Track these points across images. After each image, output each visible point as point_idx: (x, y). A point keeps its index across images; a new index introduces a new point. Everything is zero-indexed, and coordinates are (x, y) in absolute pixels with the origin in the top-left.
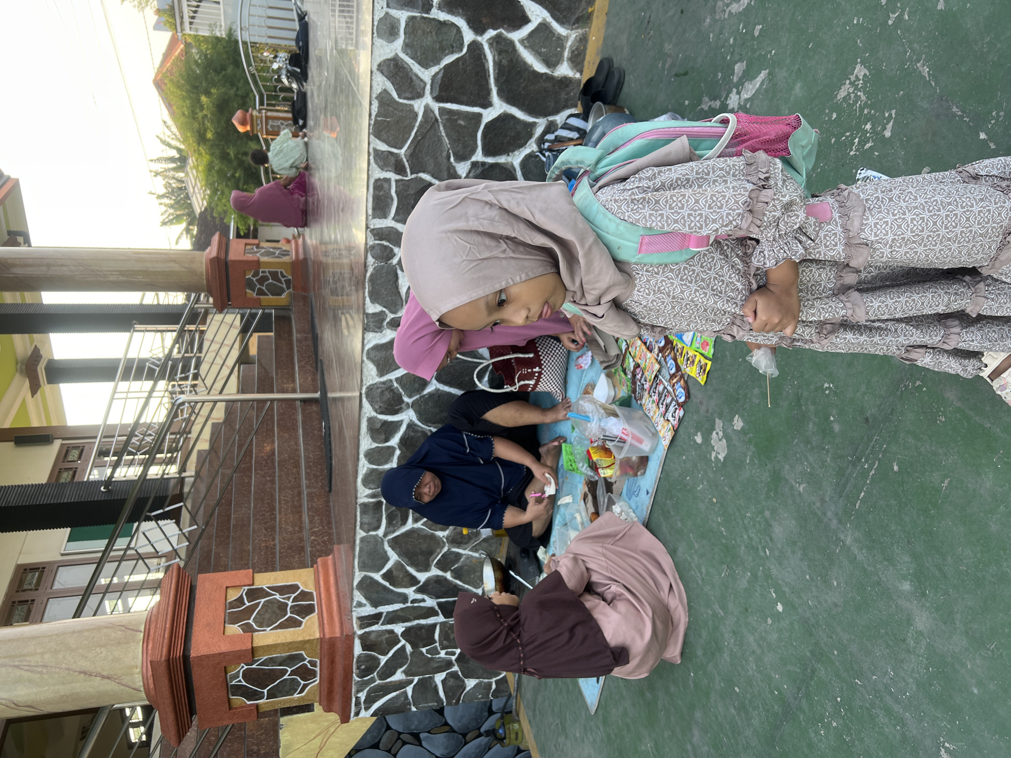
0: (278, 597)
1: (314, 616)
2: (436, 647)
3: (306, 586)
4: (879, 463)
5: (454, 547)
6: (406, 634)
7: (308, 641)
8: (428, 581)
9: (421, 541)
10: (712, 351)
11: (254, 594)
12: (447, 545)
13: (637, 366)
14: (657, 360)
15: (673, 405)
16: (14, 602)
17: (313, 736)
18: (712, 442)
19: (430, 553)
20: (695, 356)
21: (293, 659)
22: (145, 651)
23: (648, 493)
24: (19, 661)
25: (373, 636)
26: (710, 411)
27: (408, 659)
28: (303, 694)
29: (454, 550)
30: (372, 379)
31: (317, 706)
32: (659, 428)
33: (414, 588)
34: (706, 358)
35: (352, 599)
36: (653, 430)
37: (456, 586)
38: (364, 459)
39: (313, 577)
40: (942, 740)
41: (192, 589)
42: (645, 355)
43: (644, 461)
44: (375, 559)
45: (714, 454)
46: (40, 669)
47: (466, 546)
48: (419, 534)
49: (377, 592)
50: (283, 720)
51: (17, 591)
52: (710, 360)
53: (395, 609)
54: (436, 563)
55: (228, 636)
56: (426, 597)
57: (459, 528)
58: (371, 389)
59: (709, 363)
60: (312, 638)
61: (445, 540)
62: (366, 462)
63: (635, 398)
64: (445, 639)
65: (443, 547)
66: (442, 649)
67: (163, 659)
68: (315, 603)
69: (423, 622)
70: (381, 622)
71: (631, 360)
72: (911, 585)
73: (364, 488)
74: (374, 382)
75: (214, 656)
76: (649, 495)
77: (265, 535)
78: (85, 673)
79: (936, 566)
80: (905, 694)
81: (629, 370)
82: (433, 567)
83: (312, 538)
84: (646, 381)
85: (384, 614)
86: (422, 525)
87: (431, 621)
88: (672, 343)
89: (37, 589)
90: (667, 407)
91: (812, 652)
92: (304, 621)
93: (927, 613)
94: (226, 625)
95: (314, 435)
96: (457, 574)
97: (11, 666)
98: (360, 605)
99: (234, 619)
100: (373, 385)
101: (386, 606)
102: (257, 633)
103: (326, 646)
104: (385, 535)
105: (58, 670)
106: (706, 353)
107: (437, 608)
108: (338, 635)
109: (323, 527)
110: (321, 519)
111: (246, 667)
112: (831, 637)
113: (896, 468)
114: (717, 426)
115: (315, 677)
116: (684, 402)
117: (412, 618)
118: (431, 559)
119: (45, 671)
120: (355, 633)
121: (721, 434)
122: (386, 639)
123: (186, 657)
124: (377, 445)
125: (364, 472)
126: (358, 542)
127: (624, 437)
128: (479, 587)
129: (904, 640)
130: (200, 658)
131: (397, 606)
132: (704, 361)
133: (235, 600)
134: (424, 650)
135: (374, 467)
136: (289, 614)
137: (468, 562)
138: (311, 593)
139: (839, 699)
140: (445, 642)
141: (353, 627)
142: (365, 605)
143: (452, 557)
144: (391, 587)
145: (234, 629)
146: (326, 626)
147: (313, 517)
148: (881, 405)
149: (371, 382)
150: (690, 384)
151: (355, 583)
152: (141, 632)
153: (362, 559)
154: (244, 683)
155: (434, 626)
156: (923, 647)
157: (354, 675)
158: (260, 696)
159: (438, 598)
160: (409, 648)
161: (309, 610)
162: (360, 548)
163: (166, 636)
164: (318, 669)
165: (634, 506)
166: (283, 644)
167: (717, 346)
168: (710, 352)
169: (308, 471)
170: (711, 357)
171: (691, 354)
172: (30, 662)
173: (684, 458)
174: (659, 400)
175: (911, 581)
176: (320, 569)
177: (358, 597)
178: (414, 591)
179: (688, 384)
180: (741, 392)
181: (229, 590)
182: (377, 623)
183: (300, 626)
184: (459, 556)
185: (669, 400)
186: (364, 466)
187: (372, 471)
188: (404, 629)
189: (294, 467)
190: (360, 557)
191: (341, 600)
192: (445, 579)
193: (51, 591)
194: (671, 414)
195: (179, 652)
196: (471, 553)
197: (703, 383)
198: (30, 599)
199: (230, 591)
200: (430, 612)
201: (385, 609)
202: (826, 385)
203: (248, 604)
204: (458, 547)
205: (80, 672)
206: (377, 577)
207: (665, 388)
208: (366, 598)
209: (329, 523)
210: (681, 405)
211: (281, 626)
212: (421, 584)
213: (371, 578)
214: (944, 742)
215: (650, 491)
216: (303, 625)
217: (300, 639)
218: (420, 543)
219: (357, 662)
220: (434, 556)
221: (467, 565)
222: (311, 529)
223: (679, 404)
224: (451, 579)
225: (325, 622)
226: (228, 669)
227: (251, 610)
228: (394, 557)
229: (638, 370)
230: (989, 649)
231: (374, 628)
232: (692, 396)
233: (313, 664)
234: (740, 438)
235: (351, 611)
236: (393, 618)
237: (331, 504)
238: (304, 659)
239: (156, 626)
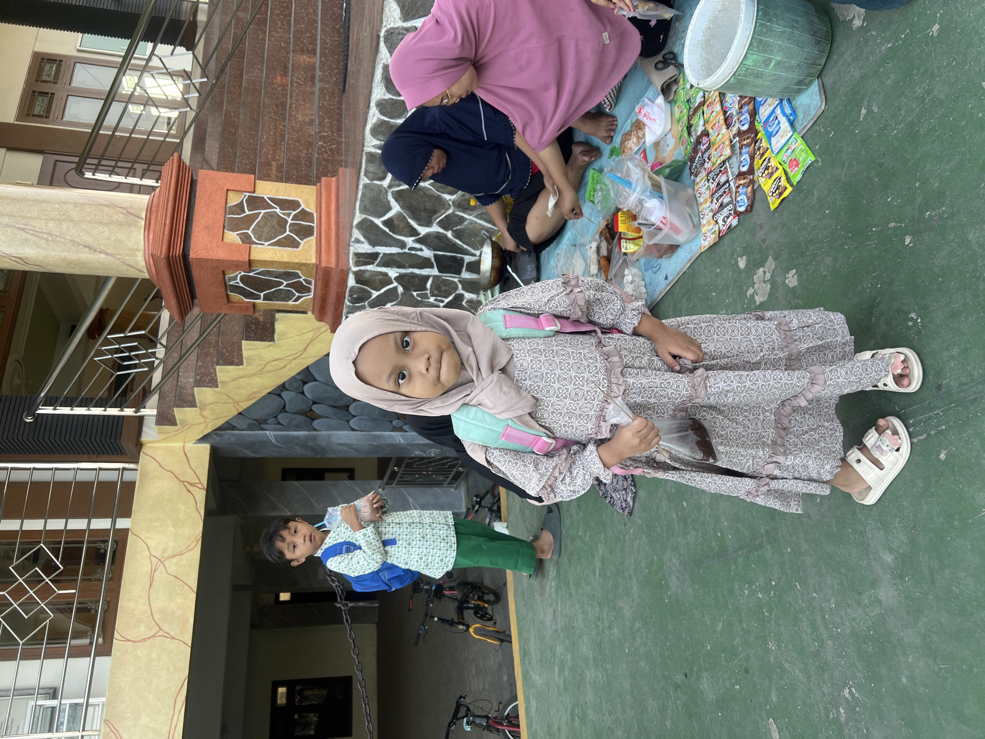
0: (278, 211)
1: (312, 239)
2: (427, 294)
3: (307, 205)
4: (926, 439)
5: (459, 211)
6: (400, 279)
7: (305, 264)
8: (428, 235)
9: (427, 199)
10: (799, 177)
11: (256, 202)
12: (452, 208)
13: (706, 134)
14: (731, 142)
15: (728, 208)
16: (34, 92)
17: (305, 331)
18: (755, 277)
19: (434, 212)
20: (777, 169)
21: (288, 275)
22: (146, 240)
23: (666, 278)
24: (24, 224)
25: (367, 275)
26: (767, 242)
27: (398, 298)
28: (297, 303)
29: (458, 213)
30: (394, 22)
31: (310, 313)
32: (704, 222)
33: (414, 238)
34: (788, 180)
35: (351, 235)
36: (695, 220)
37: (455, 244)
38: (375, 108)
39: (315, 197)
40: (851, 683)
41: (193, 183)
42: (720, 128)
43: (673, 248)
44: (377, 205)
45: (751, 291)
46: (45, 236)
47: (471, 212)
48: (424, 193)
49: (376, 235)
50: (278, 315)
51: (36, 81)
52: (792, 185)
53: (392, 252)
54: (439, 222)
55: (227, 244)
56: (424, 248)
57: (468, 195)
58: (392, 33)
59: (790, 189)
60: (308, 262)
61: (451, 203)
62: (377, 112)
63: (690, 169)
64: (436, 289)
65: (448, 209)
66: (432, 296)
67: (163, 256)
68: (315, 225)
69: (417, 271)
70: (377, 262)
71: (702, 122)
72: (894, 561)
73: (372, 138)
74: (396, 26)
75: (212, 260)
76: (667, 281)
77: (275, 112)
78: (90, 248)
79: (929, 566)
80: (837, 628)
81: (696, 131)
82: (435, 224)
83: (320, 143)
84: (709, 159)
85: (381, 255)
86: (430, 185)
87: (425, 272)
88: (756, 135)
89: (56, 83)
90: (722, 206)
91: (767, 532)
92: (302, 242)
93: (897, 593)
94: (226, 231)
95: (334, 13)
96: (458, 235)
97: (16, 228)
98: (358, 241)
99: (235, 226)
100: (395, 28)
101: (384, 248)
102: (254, 246)
103: (320, 273)
104: (390, 186)
105: (62, 240)
106: (791, 174)
107: (433, 259)
108: (333, 266)
109: (333, 132)
110: (332, 123)
111: (243, 273)
112: (792, 536)
113: (942, 456)
114: (767, 264)
115: (309, 292)
116: (741, 213)
117: (407, 265)
118: (433, 218)
119: (50, 238)
120: (350, 269)
121: (768, 276)
122: (379, 279)
123: (185, 255)
124: (391, 96)
125: (374, 121)
126: (361, 187)
127: (661, 225)
128: (478, 250)
129: (860, 593)
130: (200, 260)
131: (394, 250)
132: (784, 182)
133: (235, 206)
134: (415, 294)
135: (386, 119)
136: (288, 233)
137: (470, 226)
138: (312, 214)
139: (773, 583)
140: (435, 292)
141: (349, 263)
142: (363, 243)
143: (456, 219)
144: (391, 233)
145: (232, 237)
146: (323, 254)
147: (323, 118)
148: (965, 384)
149: (392, 25)
150: (758, 195)
151: (355, 222)
152: (142, 219)
153: (363, 204)
154: (242, 285)
155: (427, 278)
156: (875, 613)
157: (346, 300)
158: (258, 297)
159: (435, 250)
160: (400, 289)
161: (306, 232)
162: (363, 193)
163: (166, 232)
164: (312, 287)
165: (648, 280)
166: (280, 262)
167: (807, 175)
168: (796, 177)
169: (323, 59)
170: (795, 184)
171: (773, 163)
172: (35, 227)
173: (718, 270)
174: (716, 192)
175: (896, 558)
176: (323, 191)
177: (357, 234)
178: (413, 241)
179: (756, 195)
180: (811, 248)
181: (229, 193)
182: (373, 263)
183: (297, 247)
184: (462, 219)
185: (726, 200)
186: (374, 116)
187: (382, 123)
188: (398, 275)
189: (311, 44)
190: (361, 201)
191: (341, 231)
192: (446, 237)
193: (69, 87)
194: (722, 217)
195: (178, 250)
196: (475, 219)
197: (773, 207)
198: (50, 91)
199: (231, 195)
200: (425, 263)
201: (382, 250)
202: (913, 315)
203: (248, 213)
204: (463, 212)
205: (85, 246)
206: (378, 222)
207: (727, 181)
208: (365, 237)
209: (339, 129)
210: (737, 214)
211: (279, 244)
212: (421, 236)
213: (372, 222)
214: (852, 686)
215: (670, 278)
216: (301, 246)
217: (296, 261)
218: (425, 201)
219: (350, 291)
220: (437, 215)
221: (469, 229)
222: (319, 133)
223: (736, 212)
224: (451, 237)
225: (323, 250)
226: (226, 272)
227: (250, 220)
228: (396, 208)
229: (705, 140)
230: (938, 665)
231: (370, 268)
232: (754, 212)
233: (309, 283)
234: (787, 296)
235: (349, 245)
236: (389, 261)
237: (344, 106)
238: (301, 277)
239: (157, 217)
